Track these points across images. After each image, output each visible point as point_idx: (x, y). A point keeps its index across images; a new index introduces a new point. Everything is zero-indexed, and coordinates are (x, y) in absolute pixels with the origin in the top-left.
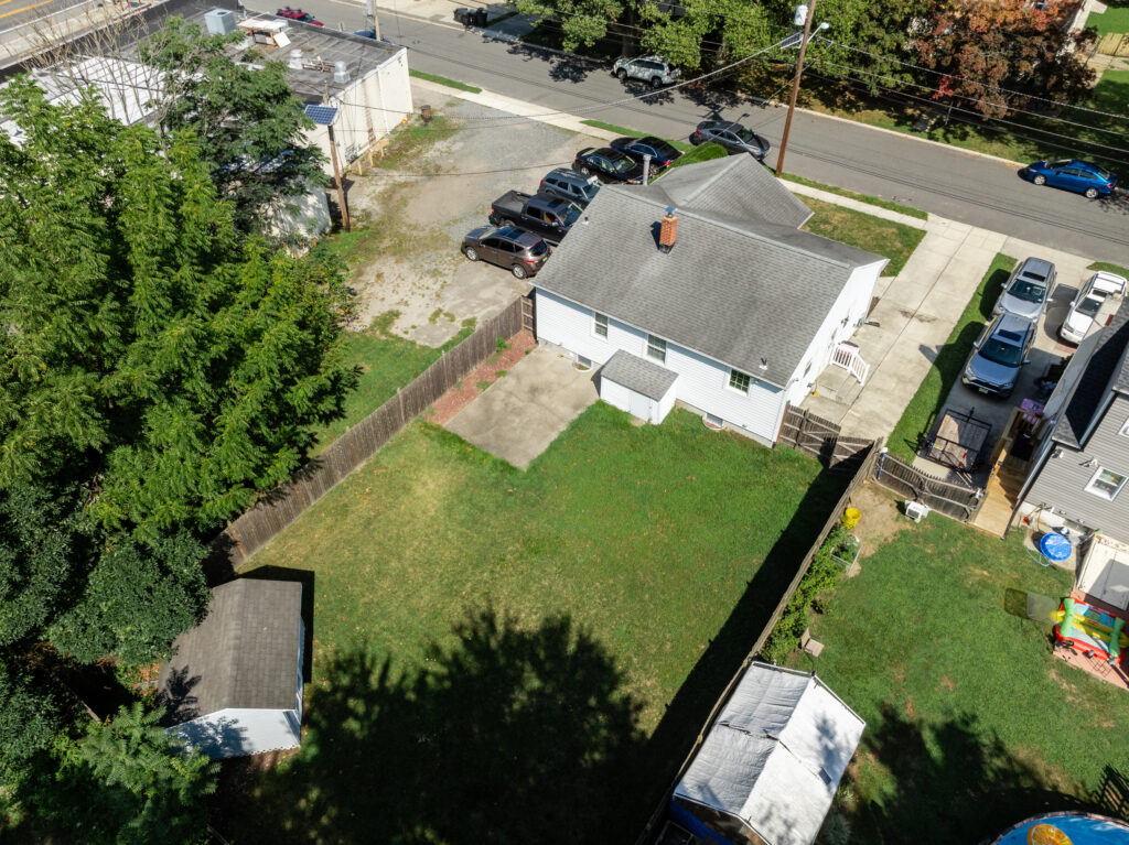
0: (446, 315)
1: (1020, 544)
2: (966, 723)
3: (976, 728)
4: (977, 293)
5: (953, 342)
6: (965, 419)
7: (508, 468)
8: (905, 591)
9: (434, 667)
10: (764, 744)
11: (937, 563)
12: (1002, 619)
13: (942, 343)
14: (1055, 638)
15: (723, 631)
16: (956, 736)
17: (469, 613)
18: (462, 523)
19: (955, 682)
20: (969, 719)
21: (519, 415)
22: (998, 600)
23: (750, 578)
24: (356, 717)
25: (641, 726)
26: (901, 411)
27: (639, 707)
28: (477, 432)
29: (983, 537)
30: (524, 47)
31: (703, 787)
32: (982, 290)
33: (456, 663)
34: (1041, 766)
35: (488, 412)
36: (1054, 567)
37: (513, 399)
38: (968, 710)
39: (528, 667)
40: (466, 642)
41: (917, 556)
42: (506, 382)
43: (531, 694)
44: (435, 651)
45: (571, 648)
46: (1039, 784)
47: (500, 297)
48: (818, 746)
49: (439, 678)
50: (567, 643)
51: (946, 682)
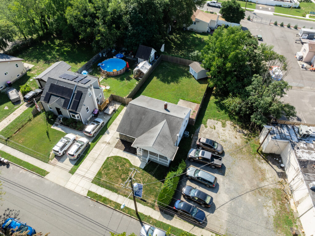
0: (213, 128)
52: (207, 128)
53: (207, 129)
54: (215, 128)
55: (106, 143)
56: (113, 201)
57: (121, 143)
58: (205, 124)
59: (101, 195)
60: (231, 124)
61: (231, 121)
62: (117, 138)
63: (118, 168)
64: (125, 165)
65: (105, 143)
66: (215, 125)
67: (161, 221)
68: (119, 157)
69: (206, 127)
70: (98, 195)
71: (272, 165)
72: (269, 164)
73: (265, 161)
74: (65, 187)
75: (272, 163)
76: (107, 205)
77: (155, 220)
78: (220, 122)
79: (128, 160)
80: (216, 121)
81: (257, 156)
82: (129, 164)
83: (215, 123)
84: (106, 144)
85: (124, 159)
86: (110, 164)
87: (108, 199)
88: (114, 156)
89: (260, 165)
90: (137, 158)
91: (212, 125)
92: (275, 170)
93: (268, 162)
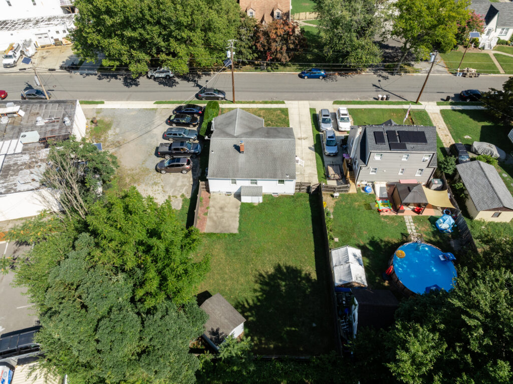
0: (173, 196)
1: (361, 192)
2: (373, 239)
3: (375, 239)
4: (312, 124)
5: (315, 143)
6: (332, 165)
7: (233, 235)
8: (345, 216)
9: (258, 294)
10: (347, 265)
11: (347, 206)
12: (367, 212)
13: (313, 144)
14: (379, 211)
15: (315, 247)
16: (373, 243)
17: (255, 277)
18: (235, 256)
19: (366, 231)
20: (373, 238)
21: (223, 218)
22: (364, 208)
23: (312, 231)
24: (250, 316)
25: (313, 278)
26: (316, 169)
27: (310, 274)
28: (216, 229)
29: (353, 194)
30: (103, 75)
31: (340, 281)
32: (313, 123)
33: (262, 290)
34: (390, 240)
35: (214, 221)
36: (370, 194)
37: (218, 214)
38: (372, 236)
39: (279, 281)
40: (260, 284)
41: (342, 206)
42: (211, 210)
43: (285, 286)
44: (255, 291)
45: (285, 270)
46: (392, 243)
47: (185, 183)
48: (356, 260)
49: (262, 296)
50: (283, 270)
51: (365, 232)
52: (181, 194)
58: (185, 200)
69: (183, 196)
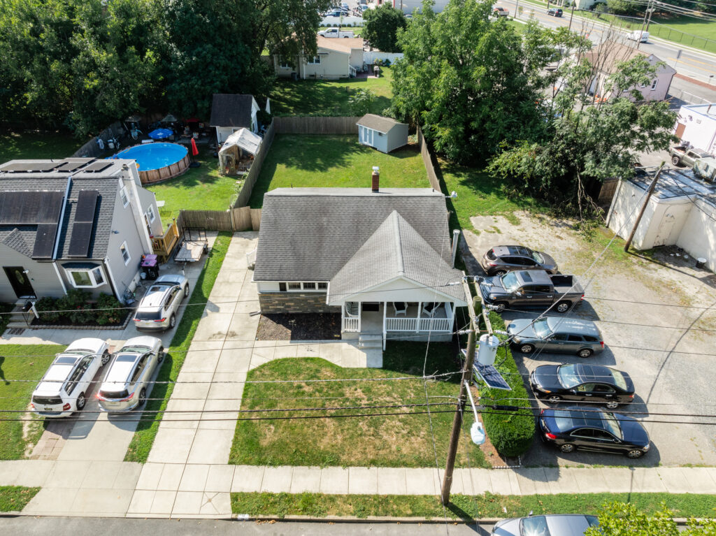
52: (481, 235)
53: (483, 237)
54: (499, 231)
55: (221, 338)
56: (340, 496)
57: (270, 322)
58: (471, 228)
59: (286, 491)
60: (527, 216)
61: (524, 210)
62: (252, 314)
63: (301, 390)
64: (318, 375)
65: (218, 336)
66: (495, 225)
67: (533, 493)
68: (286, 360)
69: (478, 233)
70: (272, 495)
71: (676, 267)
72: (670, 268)
73: (658, 265)
74: (128, 516)
75: (675, 265)
76: (328, 518)
77: (512, 497)
78: (501, 217)
79: (319, 359)
80: (491, 217)
81: (634, 259)
82: (329, 369)
83: (491, 220)
84: (223, 339)
85: (306, 359)
86: (267, 387)
87: (320, 496)
88: (270, 363)
89: (655, 275)
90: (344, 346)
91: (488, 227)
92: (693, 276)
93: (665, 266)
